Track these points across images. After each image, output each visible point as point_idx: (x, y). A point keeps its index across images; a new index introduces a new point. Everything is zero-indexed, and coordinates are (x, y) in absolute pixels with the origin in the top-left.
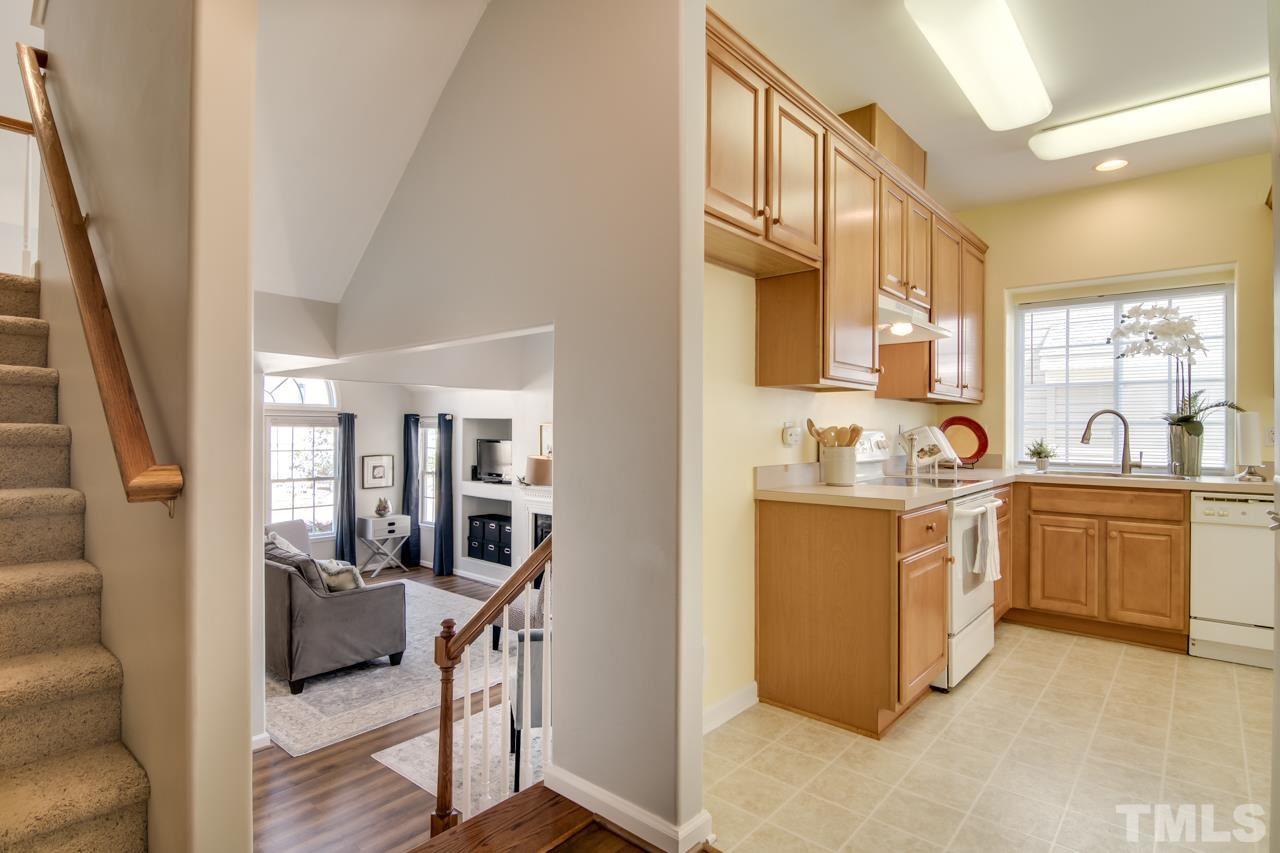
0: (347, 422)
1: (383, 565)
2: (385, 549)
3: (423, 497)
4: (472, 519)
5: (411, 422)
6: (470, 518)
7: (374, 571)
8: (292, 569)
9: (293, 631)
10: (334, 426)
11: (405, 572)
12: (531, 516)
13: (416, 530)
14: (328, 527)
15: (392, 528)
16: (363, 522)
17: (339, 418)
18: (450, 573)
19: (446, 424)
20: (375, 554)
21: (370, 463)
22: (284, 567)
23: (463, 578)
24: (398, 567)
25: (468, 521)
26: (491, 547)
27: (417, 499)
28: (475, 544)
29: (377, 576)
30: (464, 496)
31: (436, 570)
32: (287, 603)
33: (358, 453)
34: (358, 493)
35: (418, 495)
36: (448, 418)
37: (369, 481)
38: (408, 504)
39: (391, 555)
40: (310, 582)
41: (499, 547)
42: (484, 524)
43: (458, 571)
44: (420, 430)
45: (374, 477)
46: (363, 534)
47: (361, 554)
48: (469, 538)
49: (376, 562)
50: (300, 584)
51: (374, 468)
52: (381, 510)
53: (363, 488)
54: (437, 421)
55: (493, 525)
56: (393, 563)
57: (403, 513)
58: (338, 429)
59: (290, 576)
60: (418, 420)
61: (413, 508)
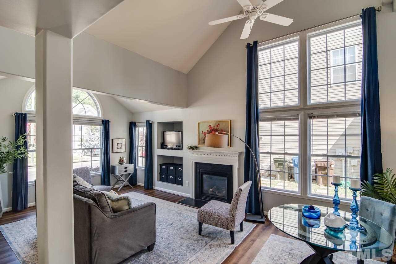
0: (106, 124)
1: (122, 185)
2: (123, 178)
3: (137, 156)
4: (161, 165)
5: (132, 125)
6: (160, 164)
7: (119, 188)
8: (91, 201)
9: (93, 244)
10: (100, 125)
11: (131, 188)
12: (194, 163)
13: (135, 170)
14: (97, 169)
15: (126, 169)
16: (114, 167)
17: (103, 122)
18: (152, 189)
19: (149, 125)
20: (118, 181)
21: (115, 142)
22: (85, 199)
23: (158, 190)
24: (128, 186)
25: (159, 166)
26: (171, 177)
27: (135, 157)
28: (163, 176)
29: (120, 190)
30: (158, 156)
31: (146, 187)
32: (88, 224)
33: (111, 137)
34: (111, 155)
35: (136, 155)
36: (150, 122)
37: (115, 150)
38: (132, 159)
39: (126, 181)
40: (102, 208)
41: (175, 177)
42: (167, 167)
43: (156, 188)
44: (136, 128)
45: (118, 148)
46: (113, 172)
47: (112, 180)
48: (160, 173)
49: (119, 184)
50: (97, 211)
51: (118, 144)
52: (121, 162)
53: (113, 152)
54: (145, 124)
55: (172, 168)
56: (126, 184)
57: (129, 163)
58: (102, 127)
59: (89, 207)
60: (135, 124)
61: (134, 161)
